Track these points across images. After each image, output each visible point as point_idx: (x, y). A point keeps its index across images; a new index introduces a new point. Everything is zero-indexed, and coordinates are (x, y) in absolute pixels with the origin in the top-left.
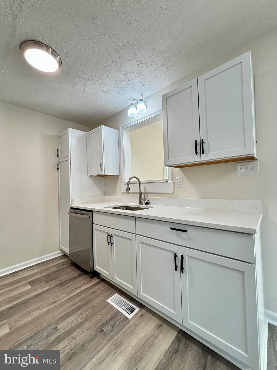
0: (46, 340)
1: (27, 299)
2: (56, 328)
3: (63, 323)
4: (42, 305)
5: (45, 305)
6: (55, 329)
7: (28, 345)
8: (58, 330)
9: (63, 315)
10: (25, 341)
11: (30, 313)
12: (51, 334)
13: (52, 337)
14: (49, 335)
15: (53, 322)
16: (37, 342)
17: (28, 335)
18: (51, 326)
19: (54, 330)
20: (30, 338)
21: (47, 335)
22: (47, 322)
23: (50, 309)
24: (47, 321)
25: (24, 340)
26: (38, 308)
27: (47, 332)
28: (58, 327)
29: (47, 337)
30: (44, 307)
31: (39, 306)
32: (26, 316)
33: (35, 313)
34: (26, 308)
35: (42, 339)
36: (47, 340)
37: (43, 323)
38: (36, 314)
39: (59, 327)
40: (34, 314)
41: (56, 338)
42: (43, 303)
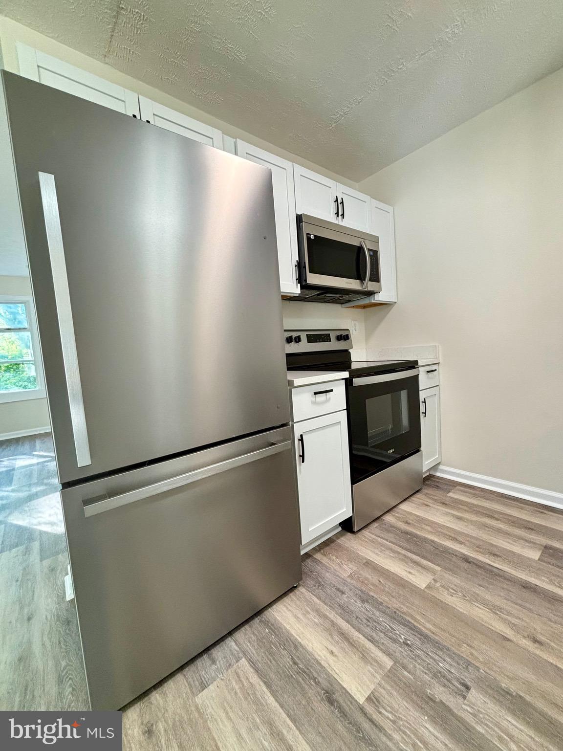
0: (430, 675)
1: (501, 573)
2: (468, 688)
3: (489, 702)
4: (509, 614)
5: (514, 620)
6: (463, 688)
7: (409, 641)
8: (464, 697)
9: (513, 688)
10: (413, 629)
11: (475, 599)
12: (446, 682)
13: (442, 689)
14: (444, 677)
15: (478, 669)
16: (418, 656)
17: (427, 627)
18: (467, 668)
19: (459, 686)
20: (421, 635)
21: (440, 672)
22: (472, 654)
23: (508, 640)
24: (474, 652)
25: (415, 626)
26: (494, 609)
27: (447, 667)
28: (470, 692)
29: (437, 675)
30: (506, 620)
31: (501, 609)
32: (464, 596)
33: (480, 610)
34: (481, 583)
35: (428, 664)
36: (429, 679)
37: (465, 643)
38: (480, 613)
39: (474, 695)
40: (477, 609)
41: (442, 702)
42: (514, 611)
